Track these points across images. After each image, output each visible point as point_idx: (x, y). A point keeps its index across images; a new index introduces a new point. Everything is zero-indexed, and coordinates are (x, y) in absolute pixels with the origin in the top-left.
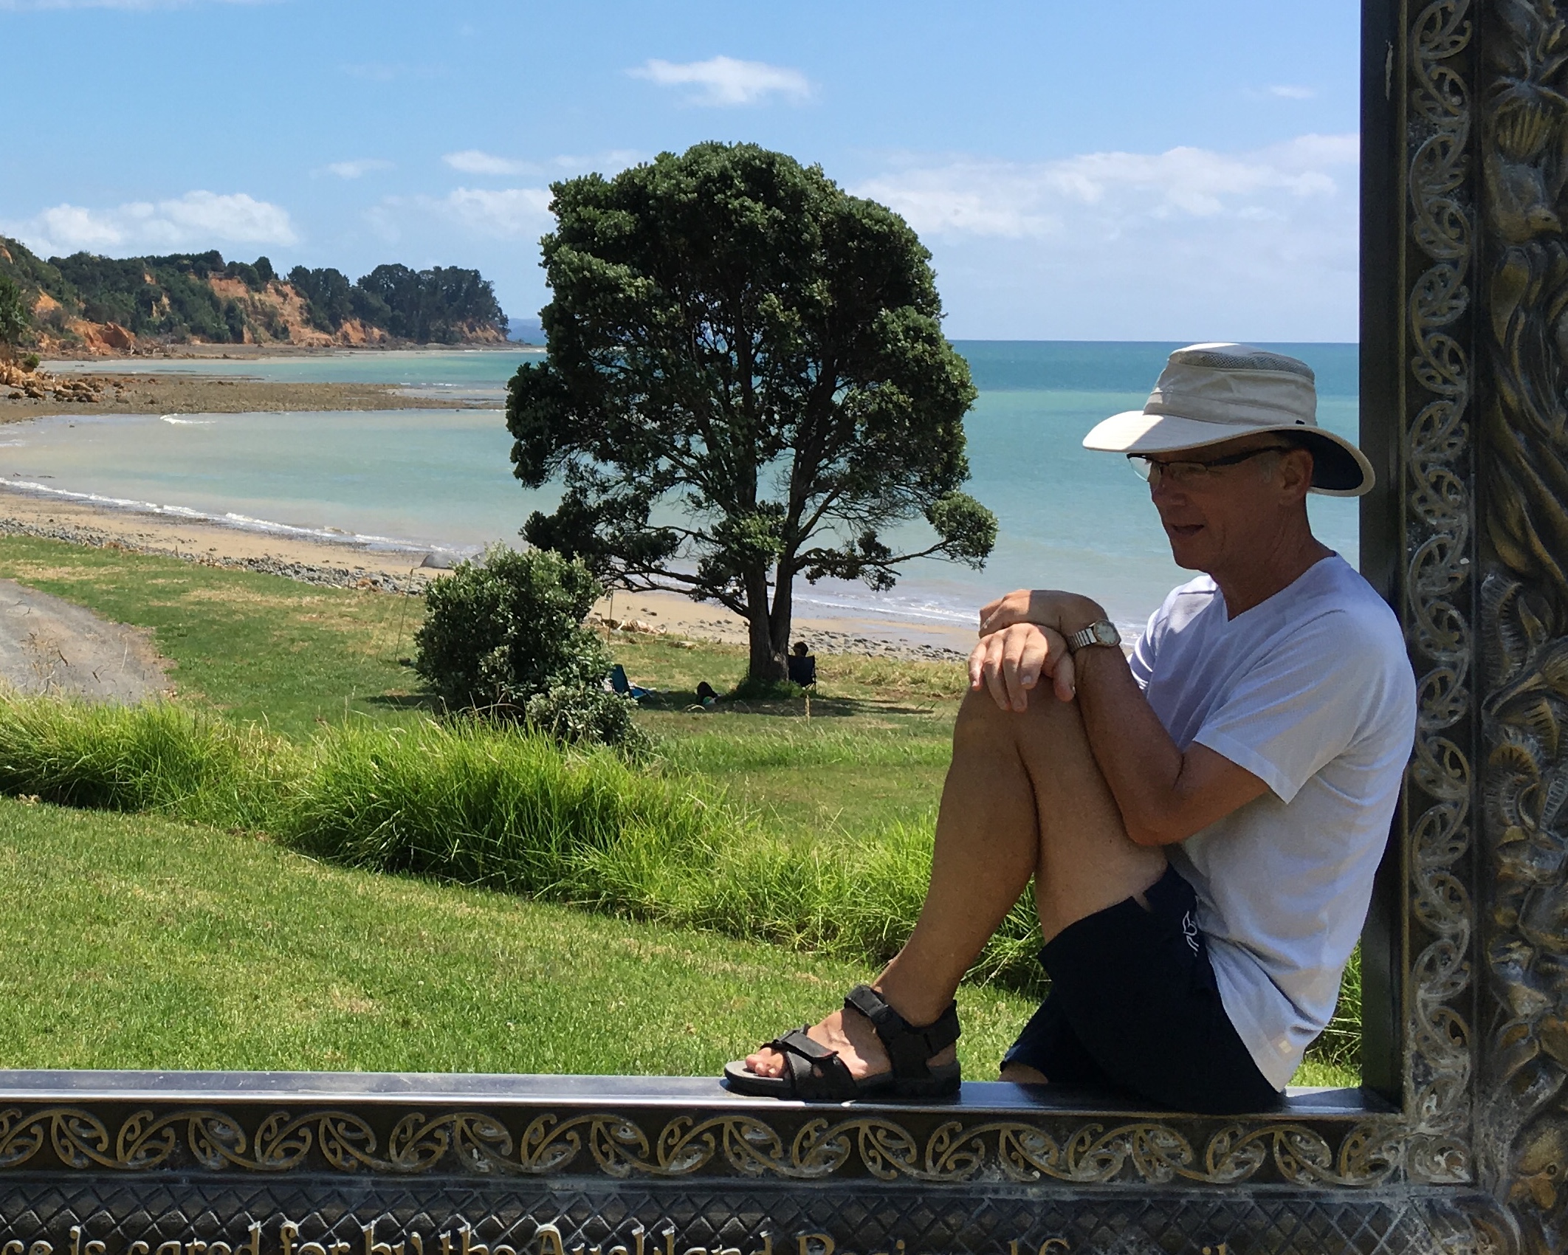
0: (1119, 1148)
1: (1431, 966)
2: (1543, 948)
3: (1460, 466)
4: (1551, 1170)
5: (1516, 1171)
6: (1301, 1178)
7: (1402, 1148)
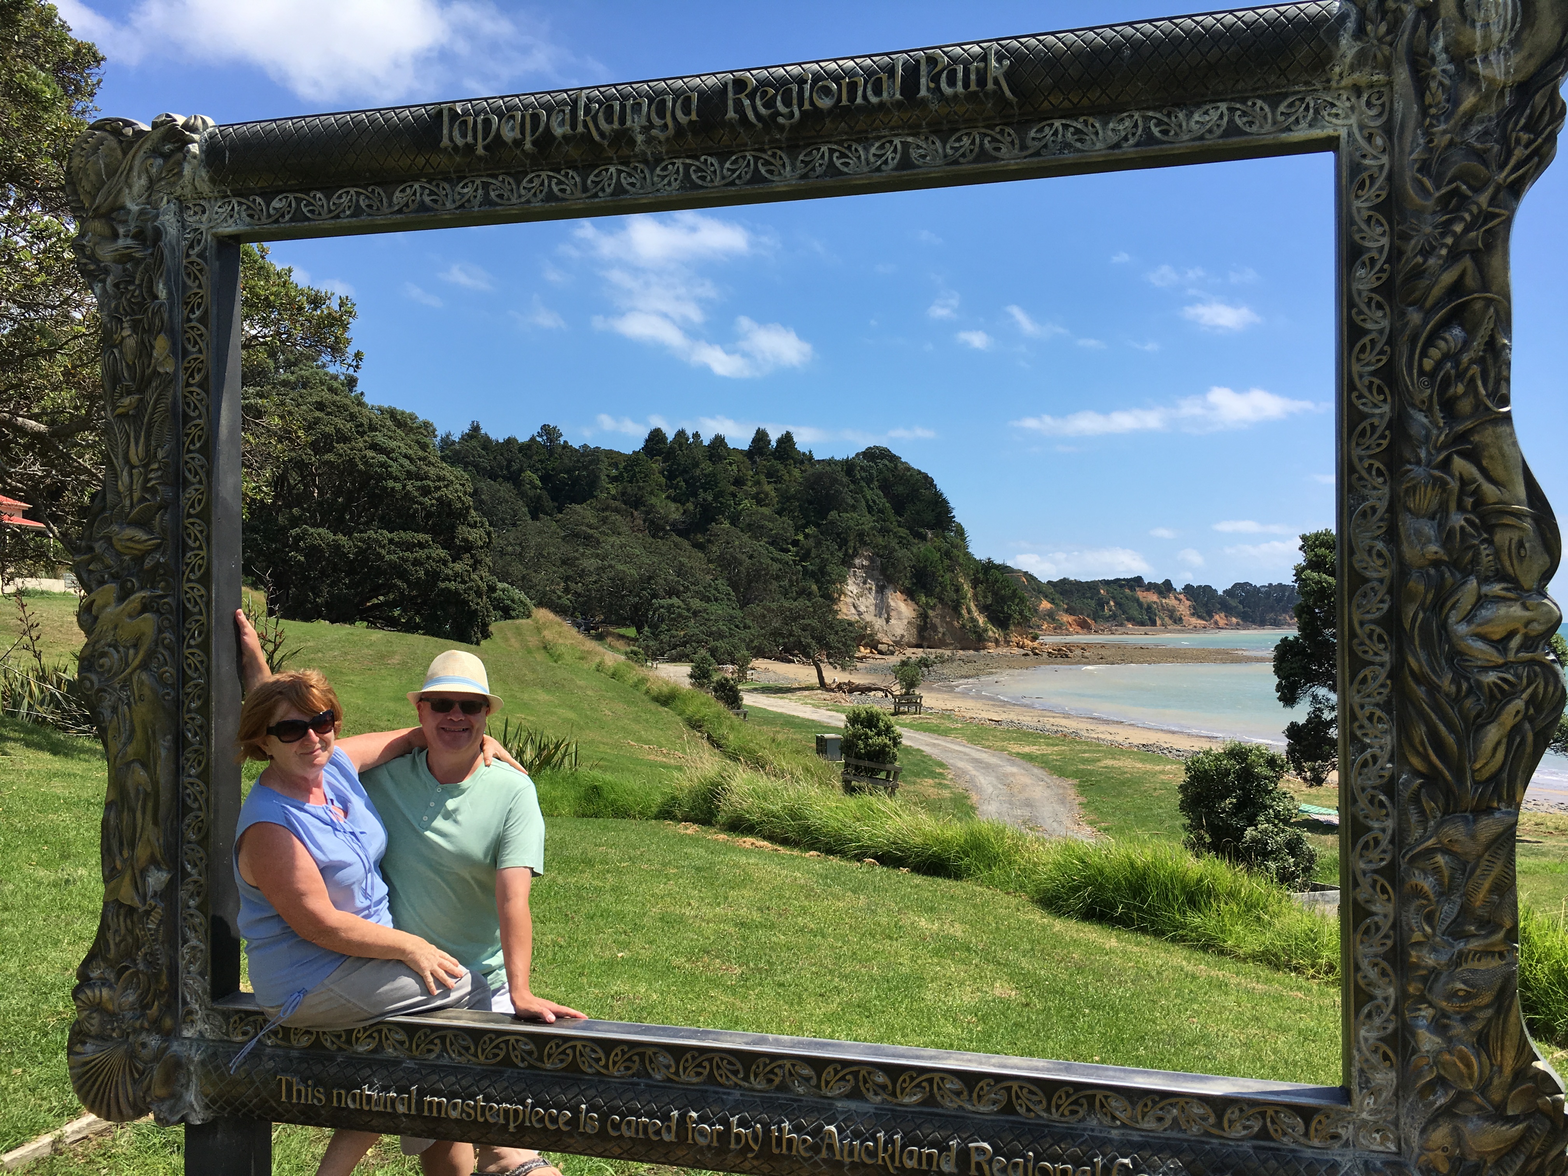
0: (1169, 1112)
1: (1369, 1015)
2: (1442, 1010)
3: (1386, 706)
4: (1445, 1149)
5: (1424, 1149)
6: (1285, 1139)
7: (1351, 1127)
